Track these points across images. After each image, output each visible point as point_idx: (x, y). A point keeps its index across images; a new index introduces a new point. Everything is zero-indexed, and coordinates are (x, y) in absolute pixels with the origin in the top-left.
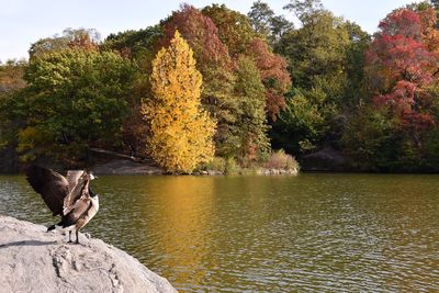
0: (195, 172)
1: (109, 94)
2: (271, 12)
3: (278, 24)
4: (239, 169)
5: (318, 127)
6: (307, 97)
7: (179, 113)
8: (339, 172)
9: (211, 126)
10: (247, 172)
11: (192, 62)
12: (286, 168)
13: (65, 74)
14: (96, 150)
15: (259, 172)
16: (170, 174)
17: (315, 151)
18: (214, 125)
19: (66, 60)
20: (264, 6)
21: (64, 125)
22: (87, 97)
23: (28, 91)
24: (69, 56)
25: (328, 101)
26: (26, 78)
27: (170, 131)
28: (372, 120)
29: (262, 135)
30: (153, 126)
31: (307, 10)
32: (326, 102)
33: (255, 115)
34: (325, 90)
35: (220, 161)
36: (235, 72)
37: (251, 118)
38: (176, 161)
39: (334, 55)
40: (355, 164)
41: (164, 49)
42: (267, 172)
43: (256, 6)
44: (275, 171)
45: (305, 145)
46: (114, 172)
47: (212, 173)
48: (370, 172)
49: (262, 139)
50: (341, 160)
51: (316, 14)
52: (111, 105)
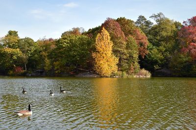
0: (111, 77)
1: (83, 50)
2: (146, 19)
3: (148, 23)
4: (127, 75)
5: (161, 60)
6: (158, 50)
7: (105, 56)
8: (168, 77)
9: (117, 60)
10: (130, 77)
11: (109, 38)
12: (145, 75)
13: (67, 43)
14: (79, 69)
15: (135, 77)
16: (102, 77)
17: (160, 69)
18: (118, 60)
19: (69, 38)
20: (143, 17)
21: (67, 61)
22: (75, 50)
23: (56, 49)
24: (70, 37)
25: (166, 51)
26: (56, 45)
27: (101, 62)
28: (180, 58)
29: (136, 63)
30: (96, 60)
31: (158, 18)
32: (165, 51)
33: (134, 56)
34: (164, 47)
35: (120, 73)
36: (127, 41)
37: (132, 57)
38: (104, 72)
39: (169, 34)
40: (174, 74)
41: (99, 34)
42: (138, 77)
43: (140, 17)
44: (141, 76)
45: (156, 67)
46: (84, 76)
47: (117, 77)
48: (179, 76)
49: (137, 65)
50: (169, 72)
51: (162, 19)
52: (83, 53)
